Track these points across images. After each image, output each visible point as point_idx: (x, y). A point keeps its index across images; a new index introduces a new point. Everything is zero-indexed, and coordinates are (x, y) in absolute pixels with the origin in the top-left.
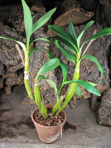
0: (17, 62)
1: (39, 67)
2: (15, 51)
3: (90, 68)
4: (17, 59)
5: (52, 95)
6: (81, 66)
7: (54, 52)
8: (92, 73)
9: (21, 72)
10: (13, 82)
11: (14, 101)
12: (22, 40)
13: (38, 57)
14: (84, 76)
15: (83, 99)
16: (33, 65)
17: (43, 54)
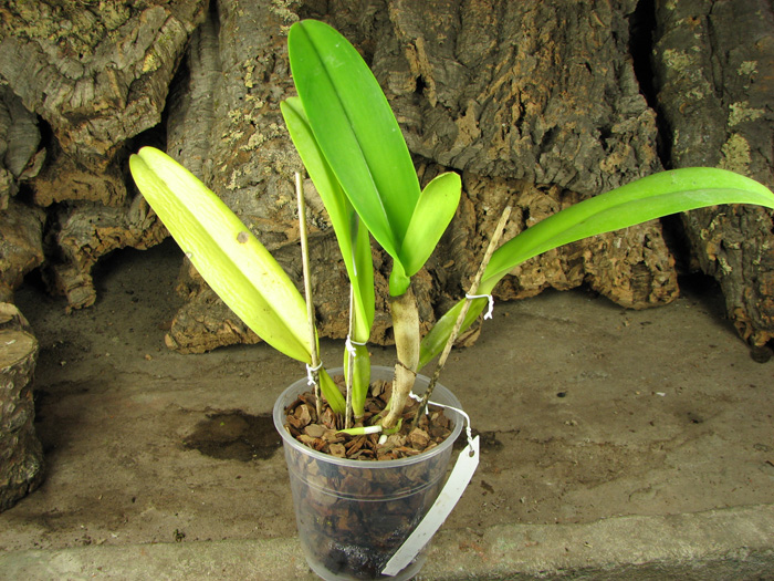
0: (116, 91)
1: (250, 117)
2: (101, 28)
3: (547, 112)
4: (117, 71)
5: (338, 275)
6: (495, 100)
8: (562, 135)
10: (102, 231)
11: (115, 339)
13: (239, 64)
14: (518, 154)
15: (516, 294)
16: (212, 116)
17: (271, 46)
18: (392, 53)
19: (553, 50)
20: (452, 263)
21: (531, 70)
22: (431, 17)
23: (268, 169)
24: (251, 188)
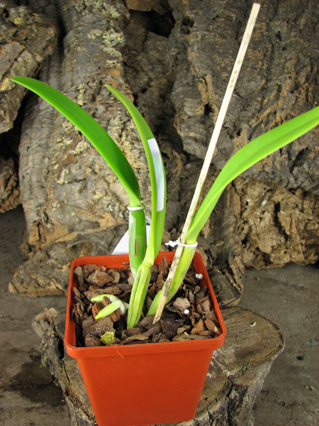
6: (263, 126)
7: (142, 74)
8: (312, 155)
9: (6, 159)
12: (7, 16)
13: (74, 87)
14: (279, 167)
15: (266, 265)
16: (52, 124)
17: (99, 74)
18: (188, 84)
19: (307, 90)
20: (222, 243)
21: (291, 104)
22: (218, 59)
23: (89, 170)
24: (76, 183)
